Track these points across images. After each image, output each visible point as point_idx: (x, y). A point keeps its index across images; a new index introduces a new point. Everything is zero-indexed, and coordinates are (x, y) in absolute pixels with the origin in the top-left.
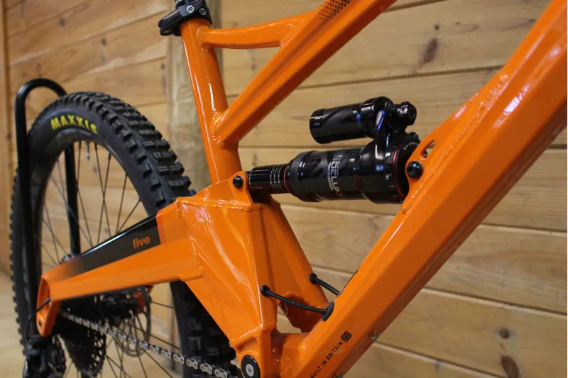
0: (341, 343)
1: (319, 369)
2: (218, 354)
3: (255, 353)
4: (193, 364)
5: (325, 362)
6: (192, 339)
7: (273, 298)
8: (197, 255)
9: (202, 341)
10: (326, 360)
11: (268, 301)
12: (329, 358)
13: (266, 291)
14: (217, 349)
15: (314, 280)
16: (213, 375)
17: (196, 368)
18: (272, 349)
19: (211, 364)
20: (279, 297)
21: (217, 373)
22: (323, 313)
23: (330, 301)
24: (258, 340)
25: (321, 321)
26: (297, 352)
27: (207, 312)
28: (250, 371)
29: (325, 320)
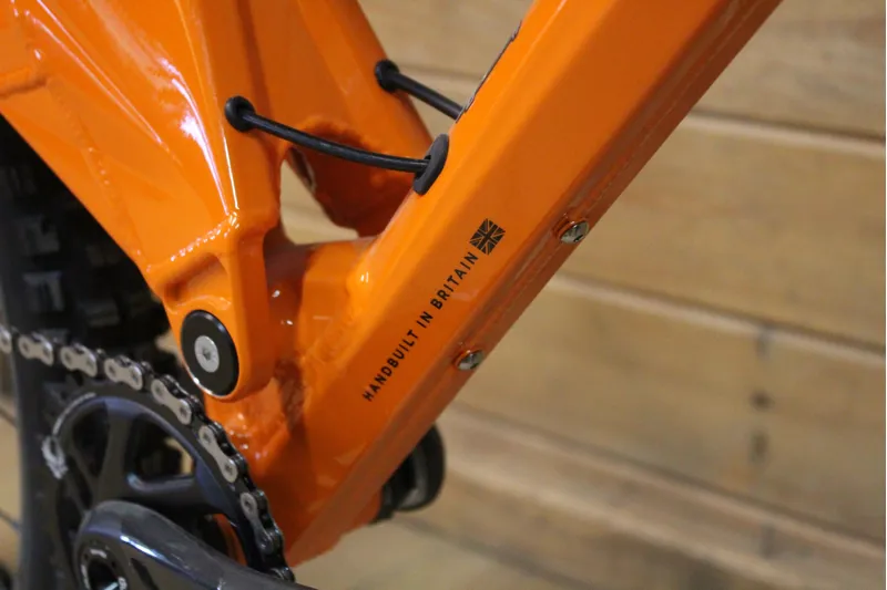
0: (471, 258)
1: (410, 339)
2: (114, 320)
3: (220, 300)
4: (40, 348)
5: (427, 317)
6: (33, 280)
7: (266, 135)
8: (22, 16)
9: (63, 282)
10: (432, 310)
11: (251, 144)
12: (437, 305)
13: (241, 116)
14: (110, 306)
15: (391, 80)
16: (101, 376)
17: (49, 361)
18: (270, 290)
19: (92, 348)
20: (283, 131)
21: (111, 370)
22: (417, 170)
23: (435, 134)
24: (225, 262)
25: (413, 197)
26: (347, 293)
27: (71, 197)
28: (207, 356)
29: (423, 192)
